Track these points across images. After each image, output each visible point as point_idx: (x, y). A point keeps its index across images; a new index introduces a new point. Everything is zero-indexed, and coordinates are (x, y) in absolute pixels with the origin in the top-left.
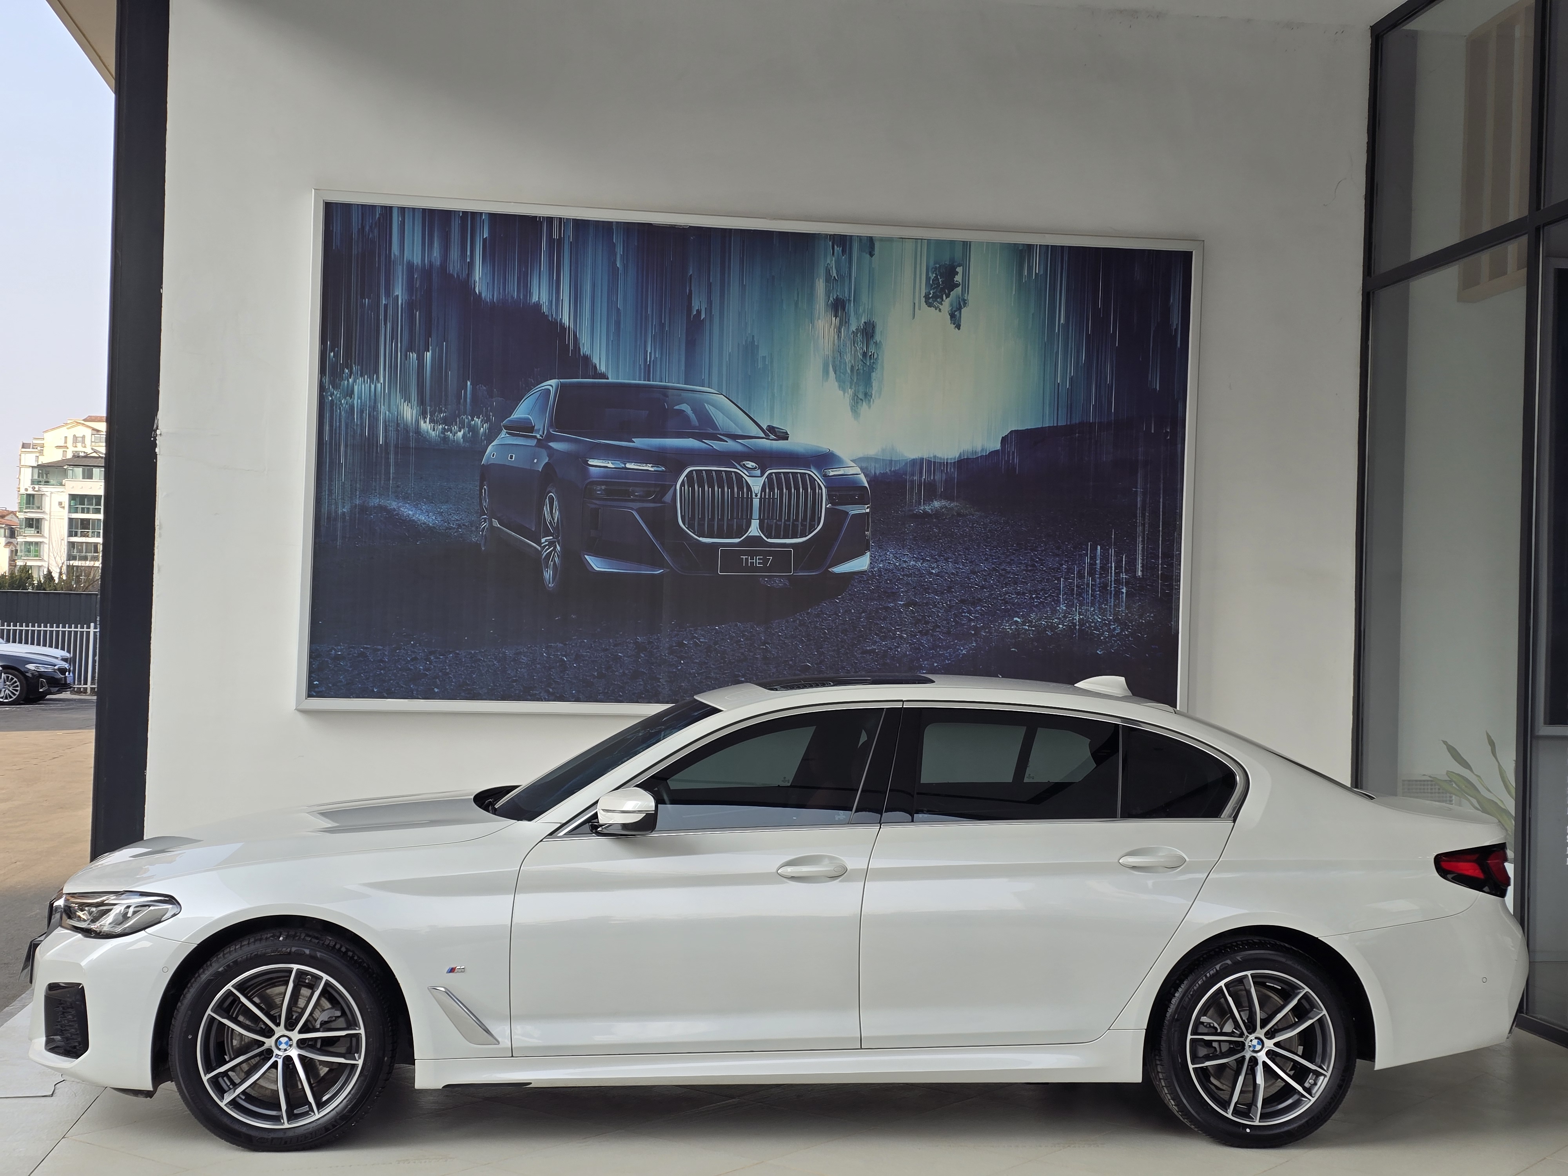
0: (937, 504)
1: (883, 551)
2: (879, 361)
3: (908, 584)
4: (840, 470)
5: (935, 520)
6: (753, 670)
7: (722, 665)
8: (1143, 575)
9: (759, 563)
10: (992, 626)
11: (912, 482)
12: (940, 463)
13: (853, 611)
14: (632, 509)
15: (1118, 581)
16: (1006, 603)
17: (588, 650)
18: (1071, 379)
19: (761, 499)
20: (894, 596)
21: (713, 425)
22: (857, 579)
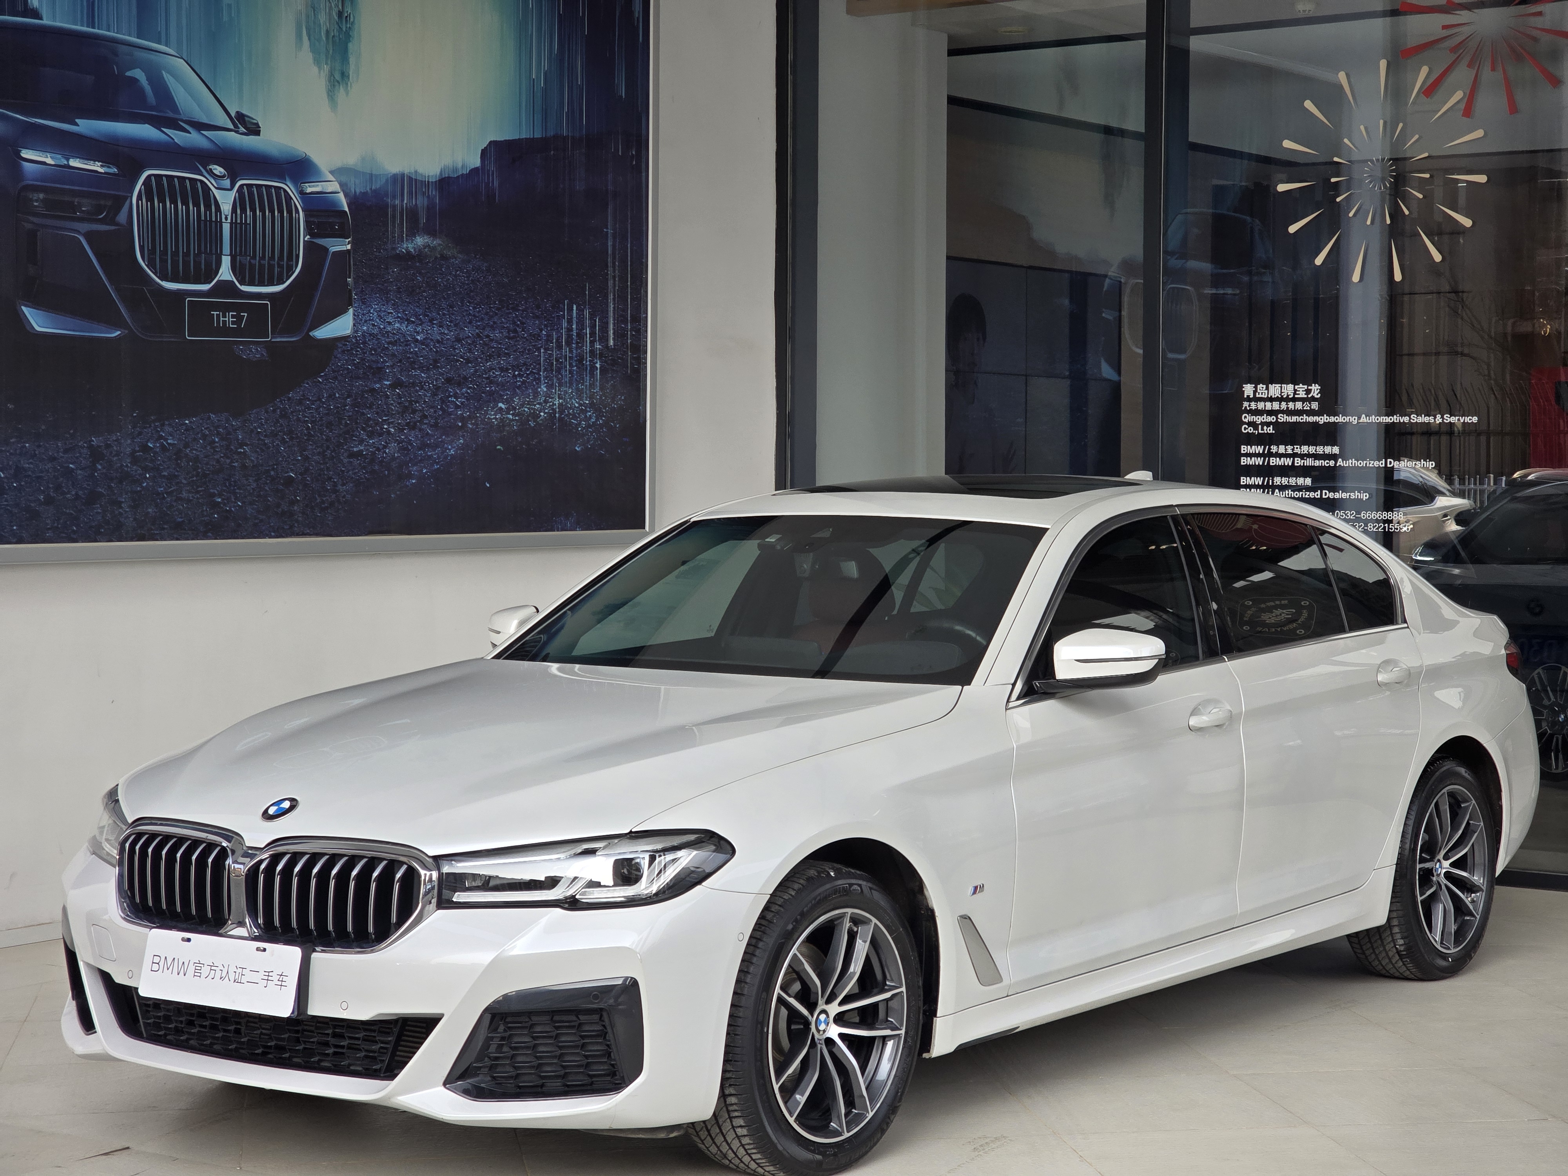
0: (420, 241)
1: (367, 307)
2: (356, 26)
3: (393, 355)
4: (318, 185)
5: (418, 264)
6: (230, 485)
7: (195, 479)
8: (614, 345)
9: (233, 323)
10: (478, 415)
11: (394, 207)
12: (422, 181)
13: (337, 395)
14: (79, 232)
15: (592, 352)
16: (491, 382)
17: (31, 461)
18: (545, 74)
19: (231, 223)
20: (378, 372)
21: (174, 108)
22: (341, 347)
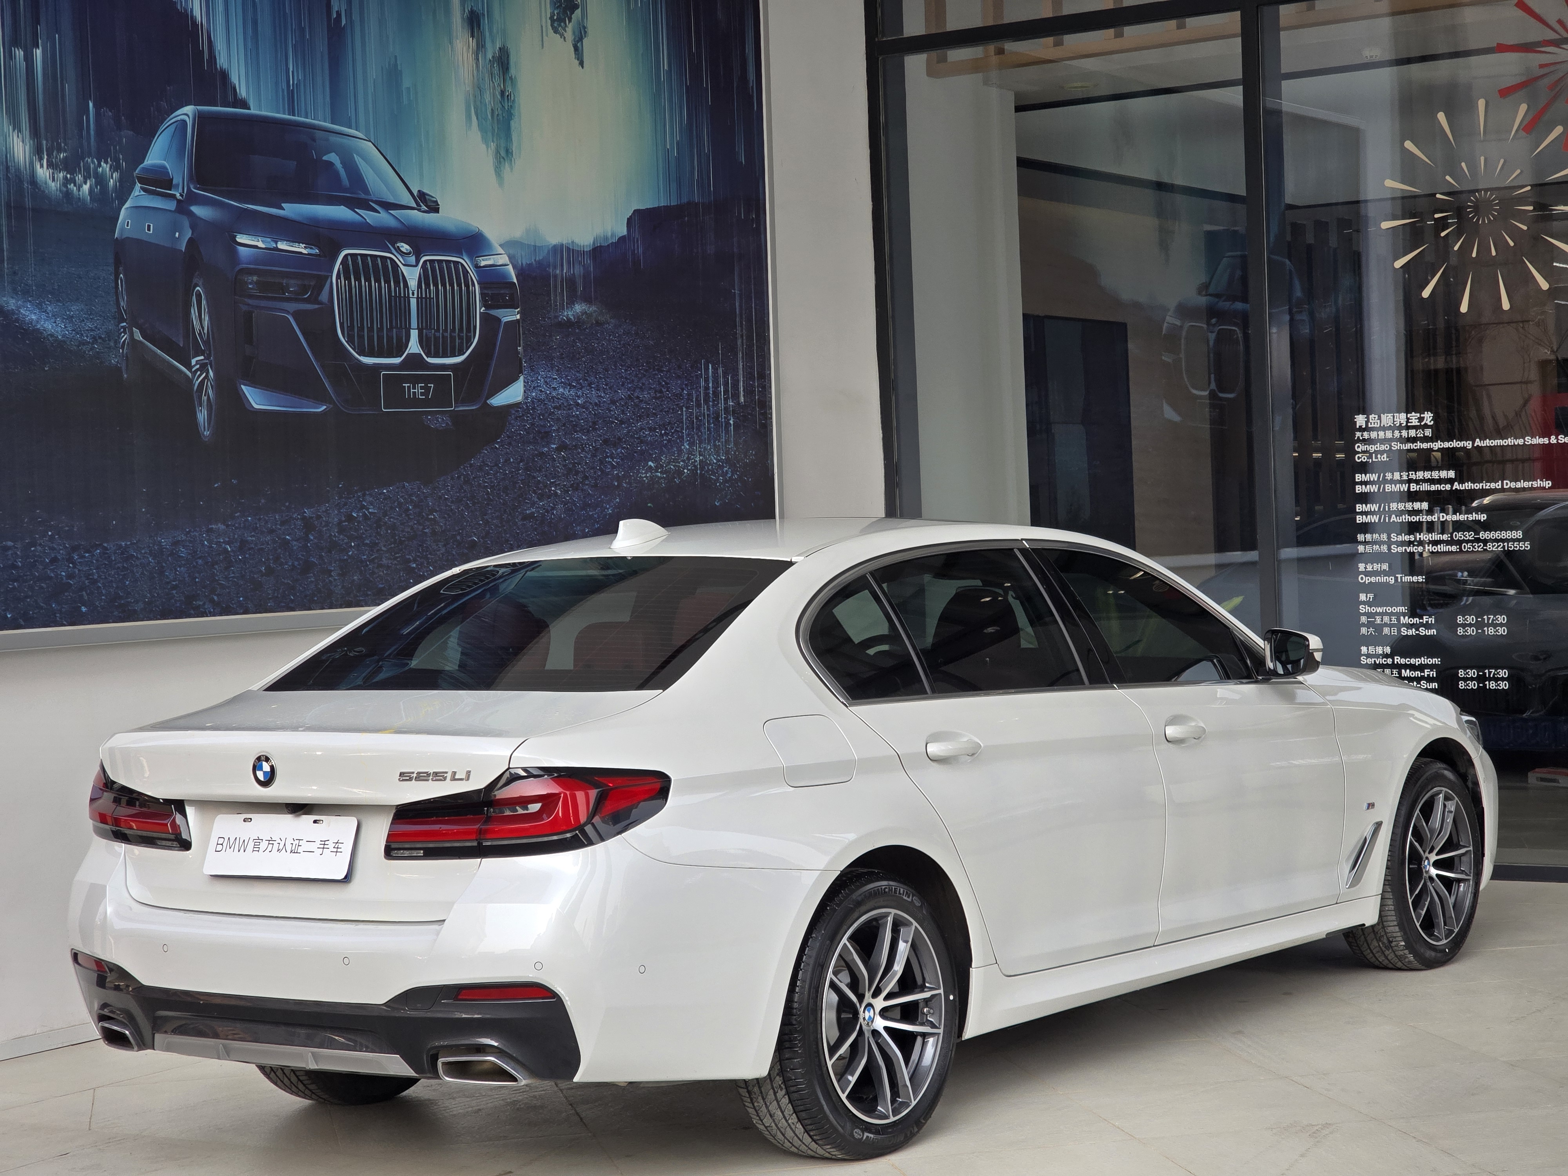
0: (578, 308)
1: (535, 374)
2: (516, 105)
3: (558, 419)
4: (490, 259)
5: (577, 331)
6: (423, 550)
7: (393, 546)
8: (745, 402)
9: (422, 394)
10: (631, 474)
11: (555, 276)
12: (578, 251)
13: (512, 460)
14: (288, 312)
15: (726, 409)
16: (642, 442)
17: (253, 534)
18: (678, 143)
19: (418, 298)
20: (546, 436)
21: (366, 190)
22: (514, 414)
